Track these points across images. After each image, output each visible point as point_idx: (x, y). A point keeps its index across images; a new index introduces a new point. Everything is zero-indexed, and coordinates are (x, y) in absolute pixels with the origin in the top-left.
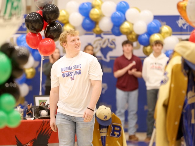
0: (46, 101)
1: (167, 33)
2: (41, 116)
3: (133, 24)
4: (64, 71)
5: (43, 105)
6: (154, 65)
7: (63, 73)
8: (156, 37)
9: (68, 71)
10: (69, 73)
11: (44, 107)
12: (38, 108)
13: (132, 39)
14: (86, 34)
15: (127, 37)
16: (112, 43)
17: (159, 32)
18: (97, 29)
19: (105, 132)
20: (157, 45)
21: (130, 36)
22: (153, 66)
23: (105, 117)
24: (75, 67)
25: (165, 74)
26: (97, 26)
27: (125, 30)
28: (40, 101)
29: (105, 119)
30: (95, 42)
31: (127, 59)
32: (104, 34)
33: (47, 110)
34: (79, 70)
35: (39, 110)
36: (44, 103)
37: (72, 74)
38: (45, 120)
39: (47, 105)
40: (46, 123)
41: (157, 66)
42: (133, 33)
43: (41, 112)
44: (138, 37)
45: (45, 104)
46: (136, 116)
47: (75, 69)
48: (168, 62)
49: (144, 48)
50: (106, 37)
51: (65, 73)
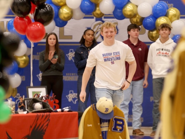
0: (41, 92)
1: (175, 15)
2: (35, 109)
3: (137, 6)
4: (105, 57)
5: (37, 97)
6: (161, 51)
7: (105, 58)
8: (162, 21)
9: (109, 56)
10: (109, 58)
11: (38, 99)
12: (32, 100)
13: (137, 22)
14: (85, 18)
15: (131, 22)
17: (166, 15)
18: (97, 12)
19: (107, 127)
20: (164, 29)
21: (135, 20)
23: (106, 110)
24: (115, 53)
25: (172, 61)
26: (98, 8)
27: (129, 13)
28: (33, 92)
29: (106, 112)
32: (105, 18)
33: (41, 103)
34: (118, 56)
35: (33, 103)
36: (38, 94)
37: (112, 59)
38: (39, 114)
39: (41, 97)
41: (164, 52)
42: (137, 16)
43: (34, 105)
44: (143, 19)
45: (39, 96)
46: (141, 108)
47: (115, 55)
49: (149, 32)
51: (107, 58)
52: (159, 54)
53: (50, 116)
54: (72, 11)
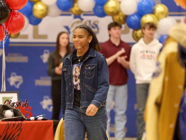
0: (12, 98)
1: (162, 13)
2: (5, 117)
3: (120, 2)
5: (8, 104)
6: (146, 54)
8: (148, 19)
11: (9, 106)
12: (2, 107)
13: (120, 20)
14: (62, 15)
15: (113, 19)
16: (94, 26)
17: (153, 12)
18: (75, 9)
21: (117, 18)
22: (144, 55)
26: (76, 5)
27: (111, 10)
28: (3, 98)
30: (72, 26)
31: (114, 45)
32: (84, 15)
33: (12, 110)
35: (3, 110)
36: (9, 100)
38: (10, 122)
39: (12, 103)
40: (12, 126)
41: (149, 54)
42: (120, 14)
43: (4, 113)
44: (126, 18)
45: (10, 103)
46: (125, 117)
48: (161, 50)
49: (133, 32)
50: (86, 18)
52: (143, 57)
53: (22, 125)
54: (47, 8)
